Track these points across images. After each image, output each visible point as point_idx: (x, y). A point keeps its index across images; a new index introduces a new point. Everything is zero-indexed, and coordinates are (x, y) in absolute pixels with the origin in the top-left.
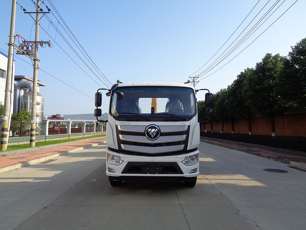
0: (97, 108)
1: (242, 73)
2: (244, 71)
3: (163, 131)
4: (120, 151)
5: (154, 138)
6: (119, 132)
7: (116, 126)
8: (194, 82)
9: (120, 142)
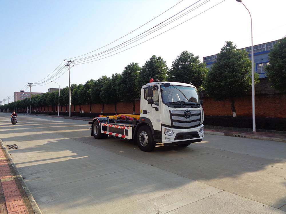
0: (152, 98)
1: (128, 66)
2: (130, 65)
3: (192, 113)
4: (173, 126)
5: (189, 118)
6: (171, 115)
7: (170, 111)
8: (69, 66)
9: (172, 121)
